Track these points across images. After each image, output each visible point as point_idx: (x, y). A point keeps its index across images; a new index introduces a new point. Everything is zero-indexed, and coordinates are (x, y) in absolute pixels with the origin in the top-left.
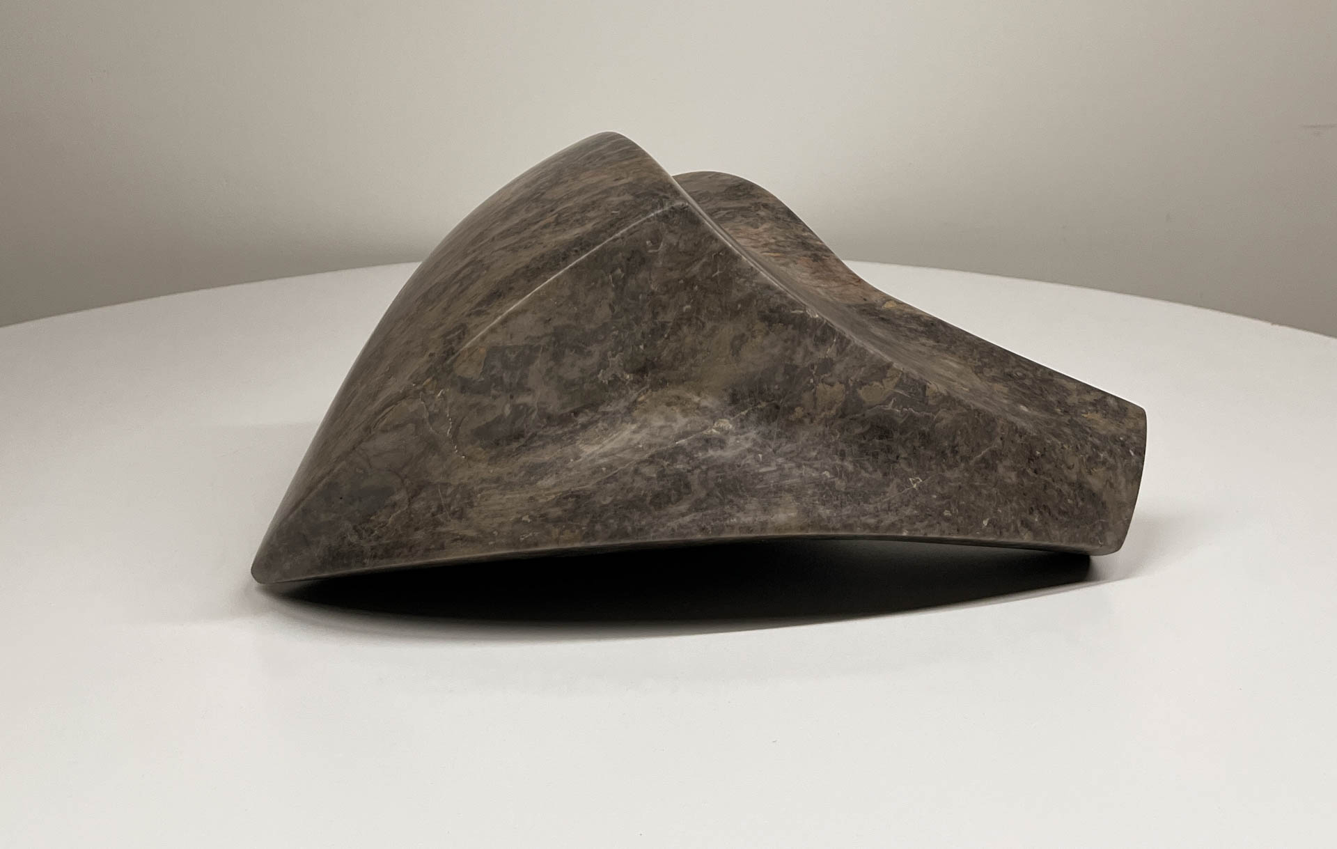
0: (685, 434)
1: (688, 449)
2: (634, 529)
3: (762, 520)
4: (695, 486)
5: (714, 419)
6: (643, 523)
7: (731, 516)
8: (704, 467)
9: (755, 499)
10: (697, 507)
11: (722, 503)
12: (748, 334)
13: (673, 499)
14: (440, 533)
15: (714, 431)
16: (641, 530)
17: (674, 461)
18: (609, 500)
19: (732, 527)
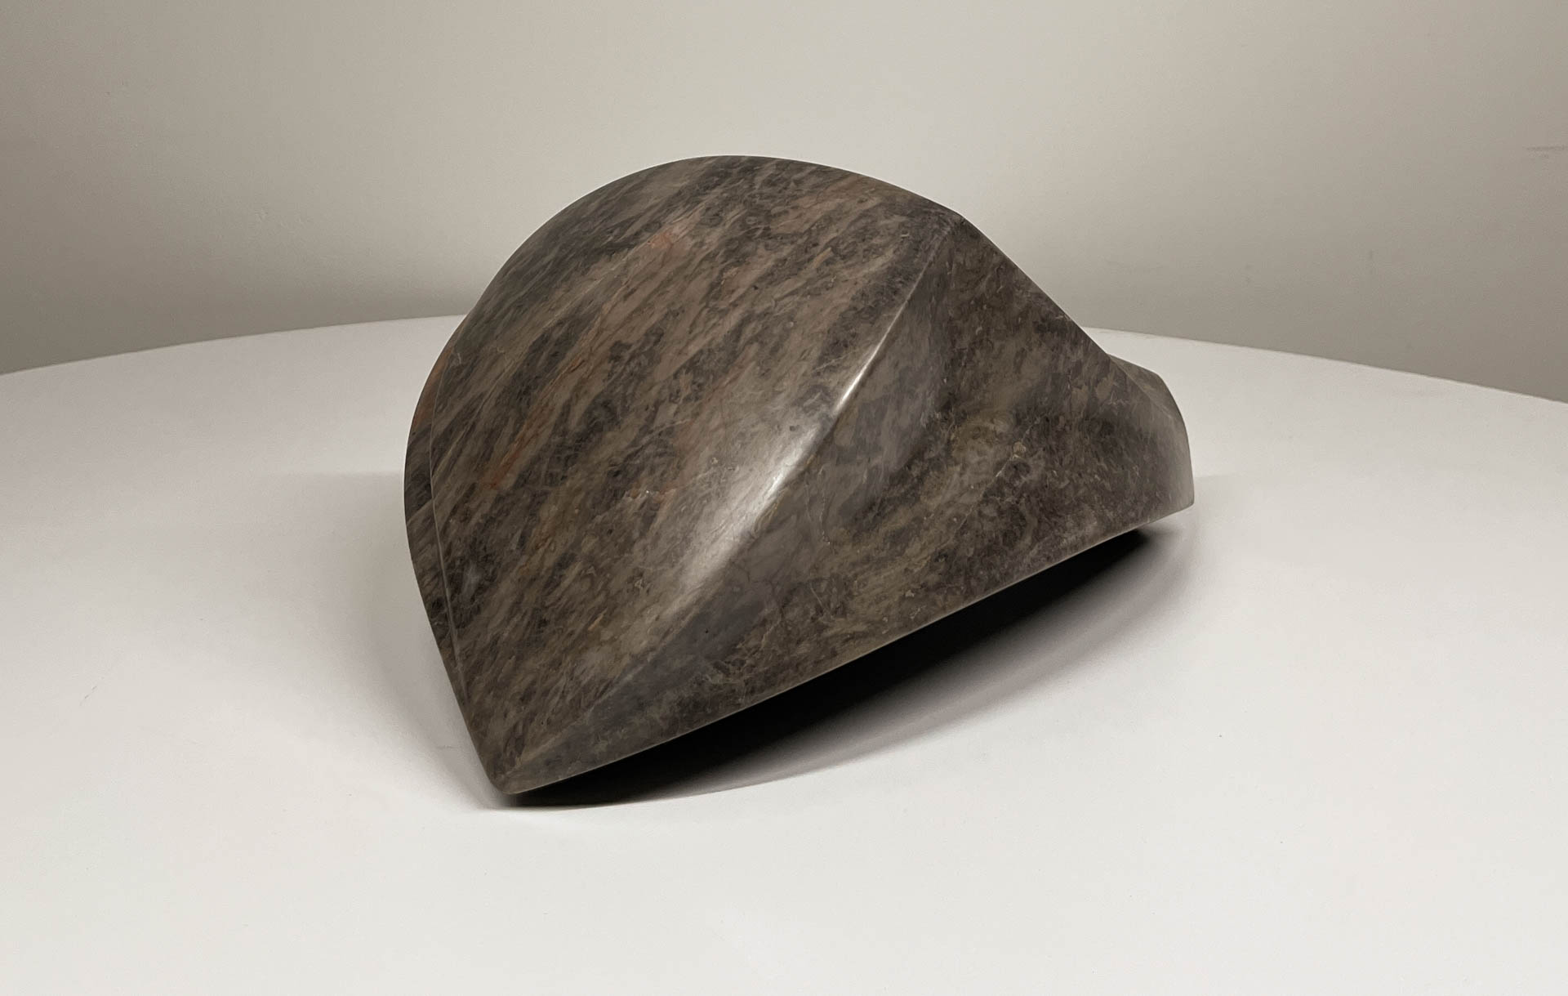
0: (998, 466)
1: (1007, 479)
2: (1000, 573)
3: (1081, 535)
4: (1028, 517)
5: (1011, 443)
6: (1006, 566)
7: (1062, 538)
8: (1025, 495)
9: (1069, 516)
10: (1037, 538)
11: (1051, 528)
12: (1026, 347)
13: (1018, 534)
14: (827, 638)
15: (1017, 456)
16: (1007, 574)
17: (1003, 495)
18: (972, 550)
19: (1065, 549)
